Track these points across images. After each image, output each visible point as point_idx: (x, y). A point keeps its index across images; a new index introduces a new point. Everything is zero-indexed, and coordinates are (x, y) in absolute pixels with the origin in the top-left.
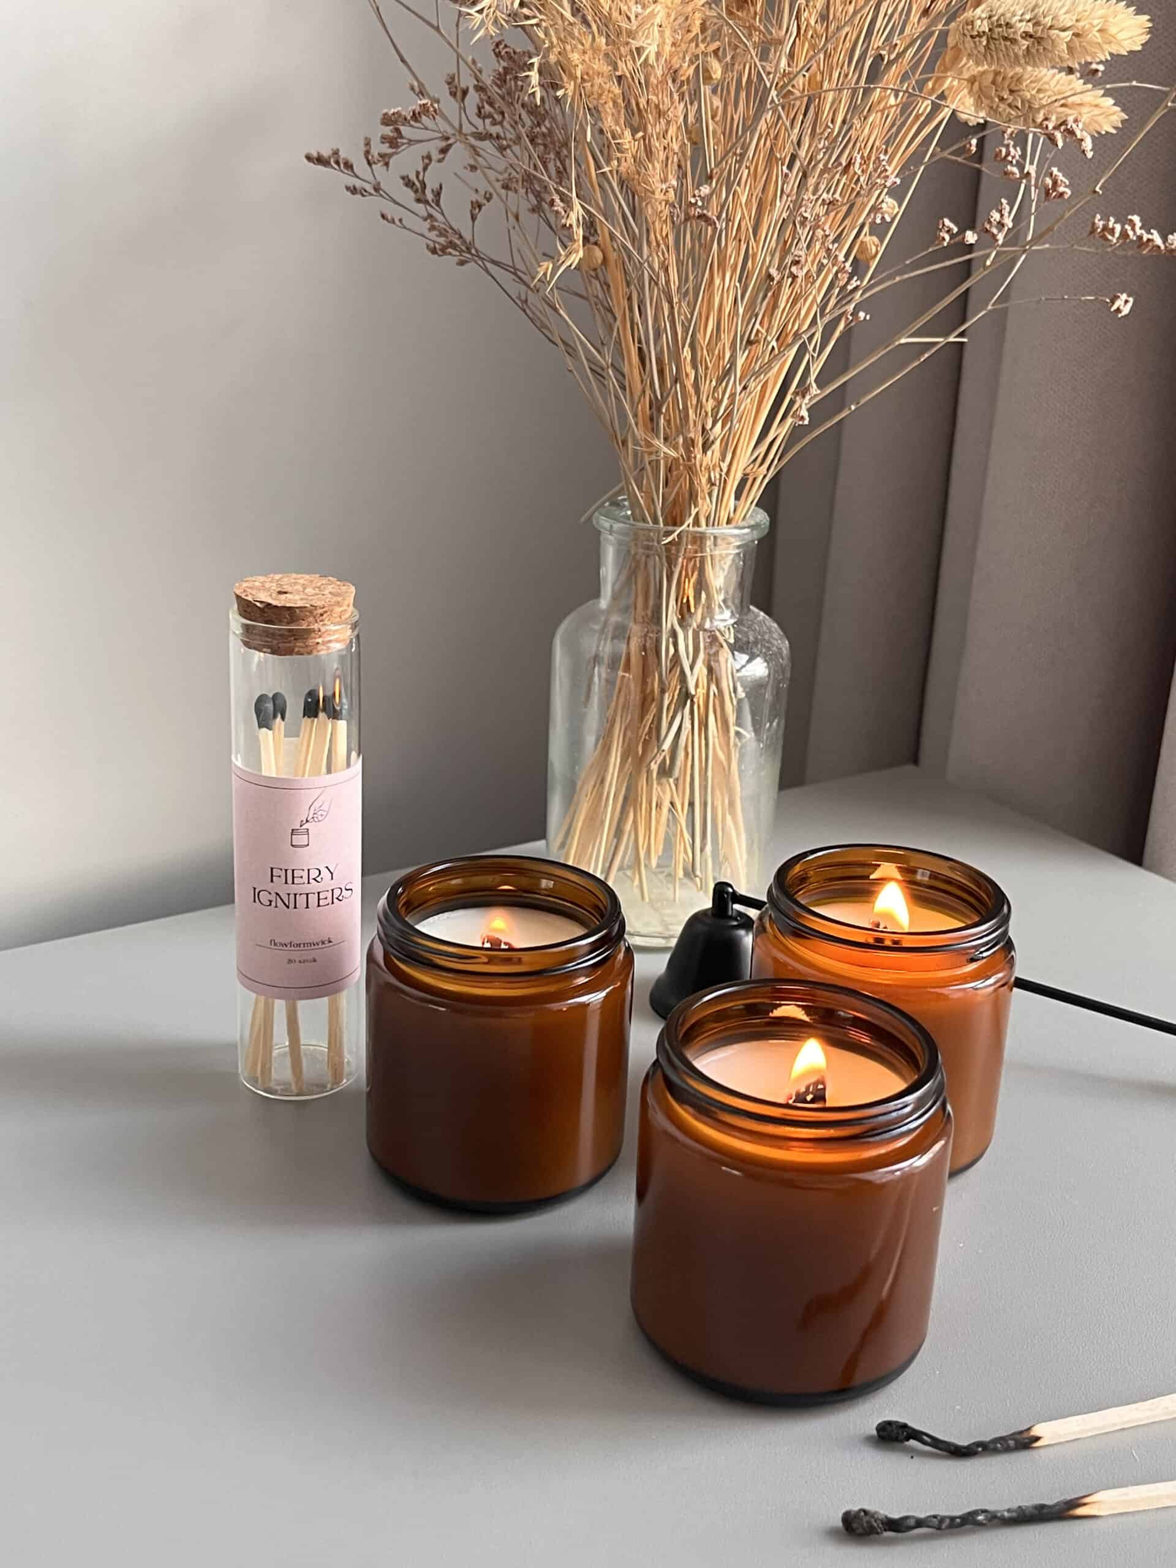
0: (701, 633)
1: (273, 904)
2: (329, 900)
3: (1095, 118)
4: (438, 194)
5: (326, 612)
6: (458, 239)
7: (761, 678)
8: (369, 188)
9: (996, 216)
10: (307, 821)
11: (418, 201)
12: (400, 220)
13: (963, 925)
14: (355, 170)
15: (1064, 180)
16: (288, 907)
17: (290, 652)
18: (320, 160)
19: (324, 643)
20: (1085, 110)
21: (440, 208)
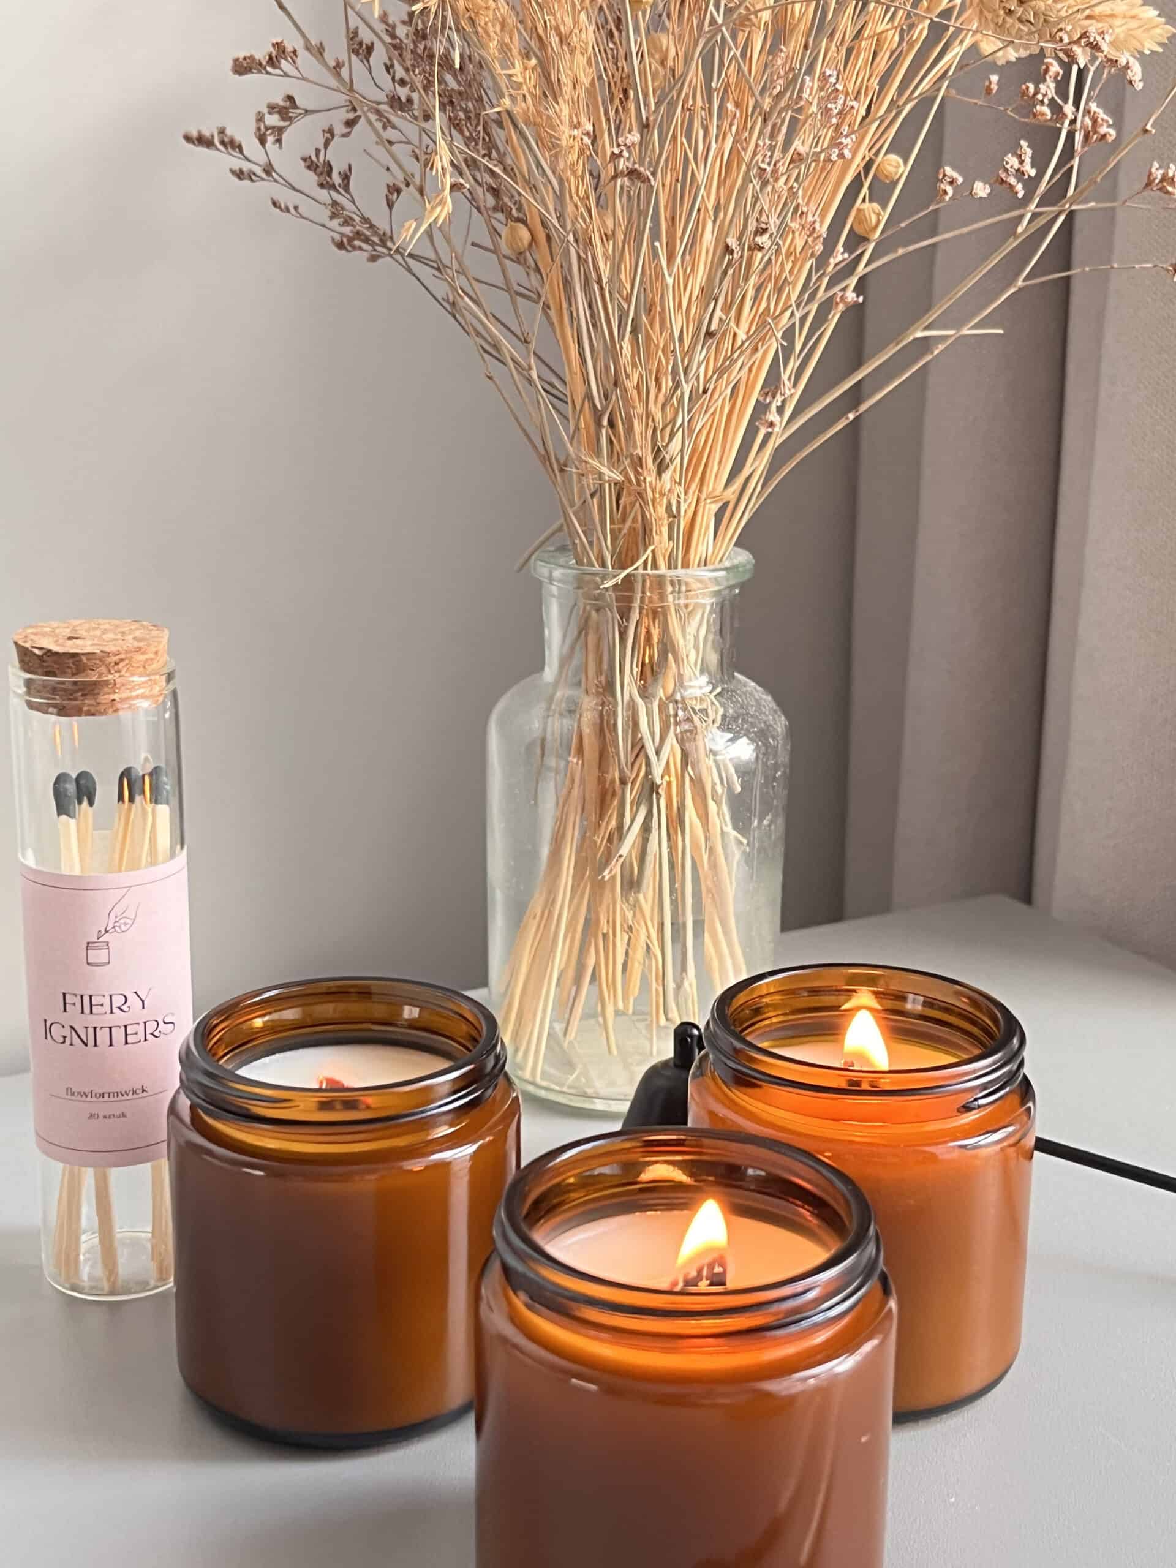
0: (671, 705)
1: (68, 1040)
2: (141, 1036)
3: (1131, 32)
4: (346, 178)
5: (122, 660)
6: (367, 229)
7: (748, 763)
8: (258, 170)
9: (1012, 161)
10: (106, 932)
11: (322, 185)
12: (296, 208)
13: (955, 1060)
14: (245, 152)
15: (1106, 117)
16: (86, 1045)
17: (79, 712)
18: (202, 141)
19: (123, 700)
20: (1117, 22)
21: (349, 194)
